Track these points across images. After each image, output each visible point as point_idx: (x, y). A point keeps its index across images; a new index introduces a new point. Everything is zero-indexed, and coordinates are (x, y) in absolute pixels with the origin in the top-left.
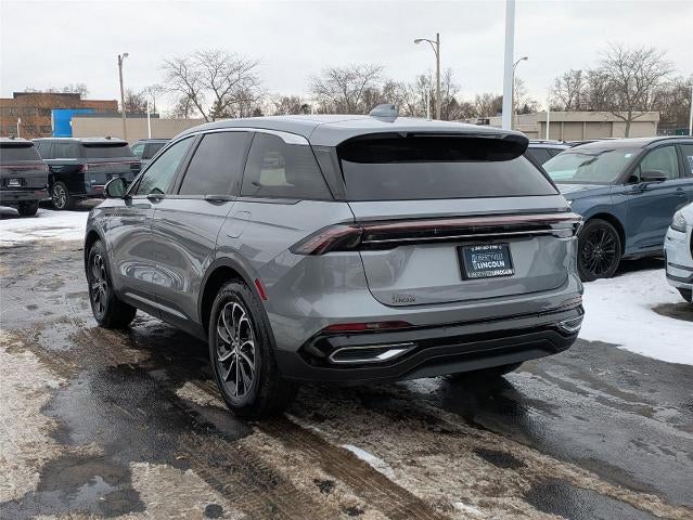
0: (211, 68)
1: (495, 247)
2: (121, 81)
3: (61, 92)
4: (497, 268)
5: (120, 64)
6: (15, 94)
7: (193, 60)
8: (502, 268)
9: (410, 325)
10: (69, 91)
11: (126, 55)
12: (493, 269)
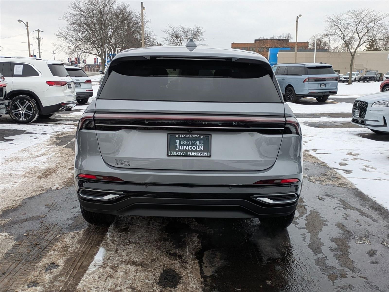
0: (357, 20)
1: (198, 136)
2: (297, 31)
3: (278, 39)
4: (196, 151)
5: (297, 21)
6: (256, 40)
7: (346, 16)
8: (201, 151)
9: (122, 180)
10: (282, 38)
11: (300, 15)
12: (192, 151)
